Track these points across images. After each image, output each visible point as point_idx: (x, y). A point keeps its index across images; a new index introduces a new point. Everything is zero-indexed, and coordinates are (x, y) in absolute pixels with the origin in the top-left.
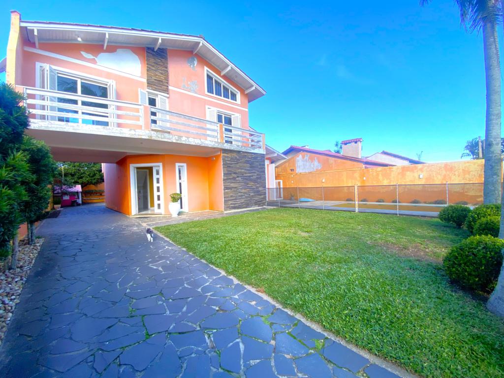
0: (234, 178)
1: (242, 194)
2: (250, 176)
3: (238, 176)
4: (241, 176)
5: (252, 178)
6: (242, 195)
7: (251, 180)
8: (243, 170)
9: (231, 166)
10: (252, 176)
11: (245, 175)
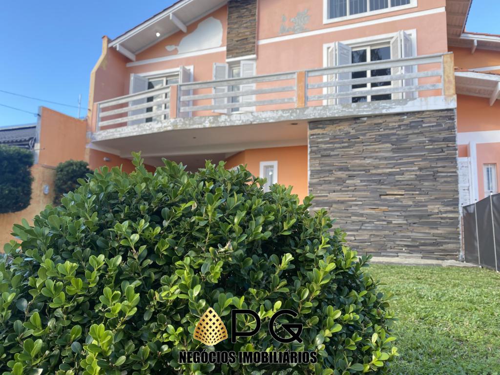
0: (340, 181)
1: (364, 219)
2: (390, 174)
3: (351, 177)
4: (363, 176)
5: (398, 177)
6: (363, 223)
7: (396, 184)
8: (368, 161)
9: (332, 153)
10: (402, 173)
11: (374, 172)
